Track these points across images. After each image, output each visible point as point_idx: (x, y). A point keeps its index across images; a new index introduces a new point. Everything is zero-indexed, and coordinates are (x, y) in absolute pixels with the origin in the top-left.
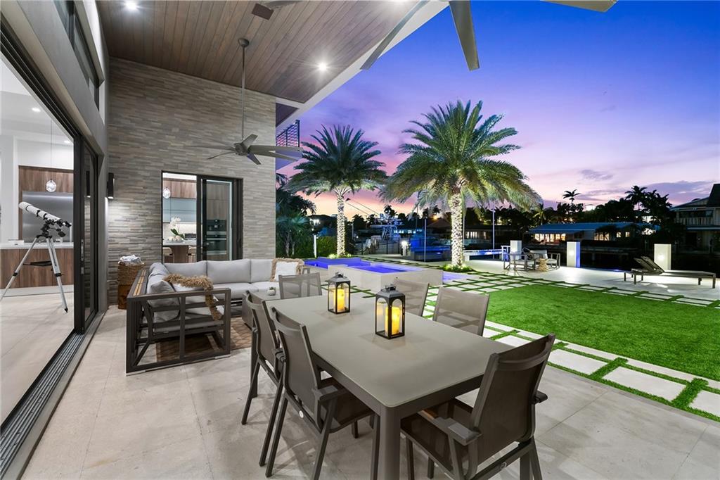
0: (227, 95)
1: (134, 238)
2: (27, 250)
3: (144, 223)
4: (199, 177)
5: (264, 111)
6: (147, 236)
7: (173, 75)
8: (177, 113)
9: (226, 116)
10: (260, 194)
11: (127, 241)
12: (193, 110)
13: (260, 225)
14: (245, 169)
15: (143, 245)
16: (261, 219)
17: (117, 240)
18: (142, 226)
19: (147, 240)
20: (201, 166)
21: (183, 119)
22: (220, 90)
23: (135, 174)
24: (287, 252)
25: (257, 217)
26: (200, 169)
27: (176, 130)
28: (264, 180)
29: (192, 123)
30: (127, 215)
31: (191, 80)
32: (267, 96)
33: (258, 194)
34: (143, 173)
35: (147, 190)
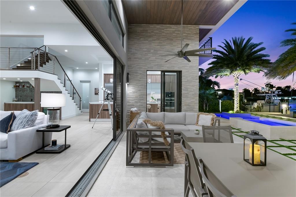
0: (174, 30)
1: (136, 100)
2: (102, 104)
3: (140, 94)
4: (162, 71)
5: (193, 34)
6: (141, 100)
7: (152, 26)
8: (153, 43)
9: (174, 40)
10: (191, 78)
11: (134, 102)
12: (159, 40)
13: (190, 94)
14: (183, 66)
15: (140, 104)
16: (191, 91)
17: (130, 101)
18: (139, 95)
19: (141, 101)
20: (163, 66)
21: (155, 45)
22: (171, 28)
23: (137, 73)
24: (205, 109)
25: (189, 90)
26: (163, 68)
27: (152, 51)
28: (193, 70)
29: (159, 47)
30: (134, 90)
31: (158, 26)
32: (194, 26)
33: (190, 78)
34: (139, 72)
35: (141, 79)
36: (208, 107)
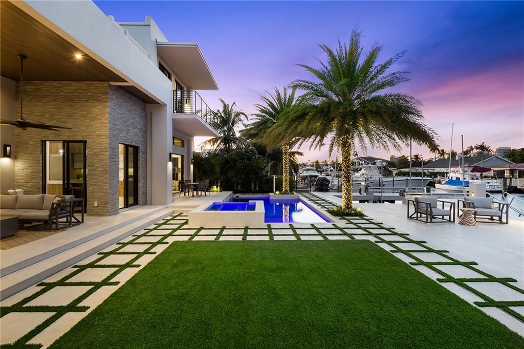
0: (76, 88)
1: (27, 179)
3: (31, 171)
4: (64, 142)
5: (100, 93)
6: (33, 179)
7: (46, 84)
8: (49, 105)
9: (76, 101)
10: (98, 150)
11: (23, 181)
12: (56, 101)
13: (97, 171)
14: (88, 134)
15: (31, 184)
16: (98, 167)
17: (19, 181)
18: (31, 173)
19: (33, 181)
20: (62, 136)
21: (52, 108)
22: (72, 86)
23: (27, 144)
25: (96, 165)
26: (61, 137)
27: (47, 115)
28: (100, 140)
29: (56, 110)
30: (23, 166)
31: (55, 84)
32: (102, 83)
33: (96, 150)
34: (30, 143)
35: (33, 152)
36: (257, 186)
